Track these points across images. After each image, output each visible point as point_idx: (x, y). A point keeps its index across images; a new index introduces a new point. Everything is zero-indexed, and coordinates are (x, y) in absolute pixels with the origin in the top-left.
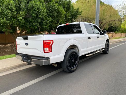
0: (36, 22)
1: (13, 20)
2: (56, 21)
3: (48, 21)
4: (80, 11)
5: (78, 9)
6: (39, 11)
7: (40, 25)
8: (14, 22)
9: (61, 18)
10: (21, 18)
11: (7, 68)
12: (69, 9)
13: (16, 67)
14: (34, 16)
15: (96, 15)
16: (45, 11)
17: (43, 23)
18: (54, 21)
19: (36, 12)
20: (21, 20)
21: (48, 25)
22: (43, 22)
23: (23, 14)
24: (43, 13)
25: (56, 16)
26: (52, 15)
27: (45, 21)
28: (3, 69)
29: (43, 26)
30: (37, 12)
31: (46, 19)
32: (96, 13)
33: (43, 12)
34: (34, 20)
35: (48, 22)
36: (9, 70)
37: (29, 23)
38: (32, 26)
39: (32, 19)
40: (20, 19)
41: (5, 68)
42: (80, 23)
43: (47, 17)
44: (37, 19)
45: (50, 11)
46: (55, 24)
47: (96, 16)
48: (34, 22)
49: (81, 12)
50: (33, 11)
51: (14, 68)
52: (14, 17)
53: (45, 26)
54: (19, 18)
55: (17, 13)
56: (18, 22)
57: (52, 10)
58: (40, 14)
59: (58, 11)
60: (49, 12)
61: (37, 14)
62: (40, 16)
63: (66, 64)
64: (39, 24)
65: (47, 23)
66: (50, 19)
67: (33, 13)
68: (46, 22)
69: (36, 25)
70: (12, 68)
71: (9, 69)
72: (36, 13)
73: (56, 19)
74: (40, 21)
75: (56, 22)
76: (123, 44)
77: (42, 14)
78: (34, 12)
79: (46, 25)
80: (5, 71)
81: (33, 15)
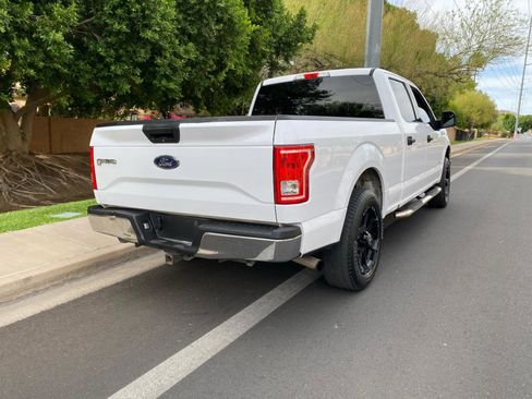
0: (124, 59)
1: (15, 42)
2: (211, 62)
3: (181, 58)
4: (309, 25)
5: (302, 15)
6: (143, 11)
7: (142, 76)
8: (20, 53)
9: (233, 48)
10: (59, 36)
11: (37, 276)
12: (265, 12)
13: (78, 271)
14: (119, 32)
15: (367, 46)
16: (169, 10)
17: (157, 65)
18: (205, 63)
19: (129, 12)
20: (59, 44)
21: (179, 79)
22: (159, 61)
23: (68, 19)
24: (164, 22)
25: (213, 40)
26: (196, 31)
27: (165, 57)
28: (16, 283)
29: (155, 82)
30: (133, 15)
31: (171, 50)
32: (367, 38)
33: (163, 17)
34: (116, 50)
35: (180, 63)
36: (47, 289)
37: (93, 65)
38: (103, 78)
39: (107, 43)
40: (55, 42)
41: (28, 279)
42: (372, 72)
43: (177, 42)
44: (130, 49)
45: (189, 15)
46: (209, 73)
47: (367, 51)
48: (118, 59)
49: (315, 28)
50: (114, 8)
51: (68, 275)
52: (20, 30)
53: (164, 82)
54: (47, 33)
55: (37, 12)
56: (42, 55)
57: (200, 9)
58: (147, 26)
59: (226, 17)
60: (185, 19)
61: (132, 24)
62: (149, 34)
63: (348, 254)
64: (138, 72)
65: (174, 70)
66: (187, 52)
67: (113, 16)
68: (169, 65)
69: (125, 75)
70: (60, 277)
71: (45, 283)
72: (130, 19)
73: (212, 53)
74: (143, 55)
75: (211, 66)
76: (469, 167)
77: (158, 24)
78: (119, 11)
79: (168, 79)
80: (27, 296)
81: (117, 26)
